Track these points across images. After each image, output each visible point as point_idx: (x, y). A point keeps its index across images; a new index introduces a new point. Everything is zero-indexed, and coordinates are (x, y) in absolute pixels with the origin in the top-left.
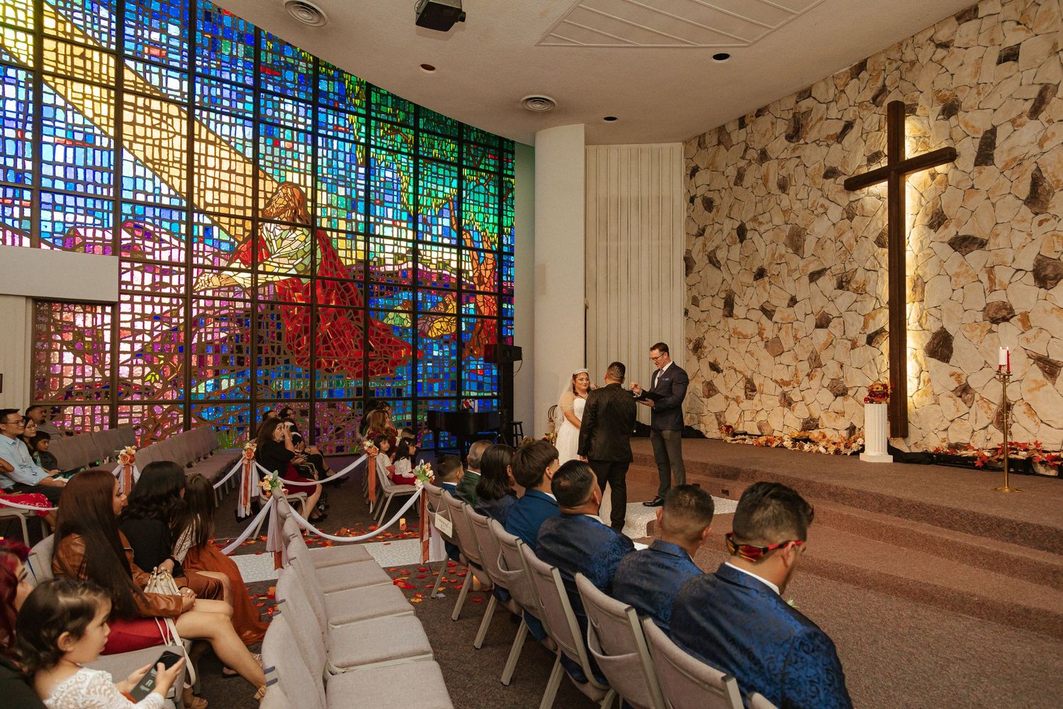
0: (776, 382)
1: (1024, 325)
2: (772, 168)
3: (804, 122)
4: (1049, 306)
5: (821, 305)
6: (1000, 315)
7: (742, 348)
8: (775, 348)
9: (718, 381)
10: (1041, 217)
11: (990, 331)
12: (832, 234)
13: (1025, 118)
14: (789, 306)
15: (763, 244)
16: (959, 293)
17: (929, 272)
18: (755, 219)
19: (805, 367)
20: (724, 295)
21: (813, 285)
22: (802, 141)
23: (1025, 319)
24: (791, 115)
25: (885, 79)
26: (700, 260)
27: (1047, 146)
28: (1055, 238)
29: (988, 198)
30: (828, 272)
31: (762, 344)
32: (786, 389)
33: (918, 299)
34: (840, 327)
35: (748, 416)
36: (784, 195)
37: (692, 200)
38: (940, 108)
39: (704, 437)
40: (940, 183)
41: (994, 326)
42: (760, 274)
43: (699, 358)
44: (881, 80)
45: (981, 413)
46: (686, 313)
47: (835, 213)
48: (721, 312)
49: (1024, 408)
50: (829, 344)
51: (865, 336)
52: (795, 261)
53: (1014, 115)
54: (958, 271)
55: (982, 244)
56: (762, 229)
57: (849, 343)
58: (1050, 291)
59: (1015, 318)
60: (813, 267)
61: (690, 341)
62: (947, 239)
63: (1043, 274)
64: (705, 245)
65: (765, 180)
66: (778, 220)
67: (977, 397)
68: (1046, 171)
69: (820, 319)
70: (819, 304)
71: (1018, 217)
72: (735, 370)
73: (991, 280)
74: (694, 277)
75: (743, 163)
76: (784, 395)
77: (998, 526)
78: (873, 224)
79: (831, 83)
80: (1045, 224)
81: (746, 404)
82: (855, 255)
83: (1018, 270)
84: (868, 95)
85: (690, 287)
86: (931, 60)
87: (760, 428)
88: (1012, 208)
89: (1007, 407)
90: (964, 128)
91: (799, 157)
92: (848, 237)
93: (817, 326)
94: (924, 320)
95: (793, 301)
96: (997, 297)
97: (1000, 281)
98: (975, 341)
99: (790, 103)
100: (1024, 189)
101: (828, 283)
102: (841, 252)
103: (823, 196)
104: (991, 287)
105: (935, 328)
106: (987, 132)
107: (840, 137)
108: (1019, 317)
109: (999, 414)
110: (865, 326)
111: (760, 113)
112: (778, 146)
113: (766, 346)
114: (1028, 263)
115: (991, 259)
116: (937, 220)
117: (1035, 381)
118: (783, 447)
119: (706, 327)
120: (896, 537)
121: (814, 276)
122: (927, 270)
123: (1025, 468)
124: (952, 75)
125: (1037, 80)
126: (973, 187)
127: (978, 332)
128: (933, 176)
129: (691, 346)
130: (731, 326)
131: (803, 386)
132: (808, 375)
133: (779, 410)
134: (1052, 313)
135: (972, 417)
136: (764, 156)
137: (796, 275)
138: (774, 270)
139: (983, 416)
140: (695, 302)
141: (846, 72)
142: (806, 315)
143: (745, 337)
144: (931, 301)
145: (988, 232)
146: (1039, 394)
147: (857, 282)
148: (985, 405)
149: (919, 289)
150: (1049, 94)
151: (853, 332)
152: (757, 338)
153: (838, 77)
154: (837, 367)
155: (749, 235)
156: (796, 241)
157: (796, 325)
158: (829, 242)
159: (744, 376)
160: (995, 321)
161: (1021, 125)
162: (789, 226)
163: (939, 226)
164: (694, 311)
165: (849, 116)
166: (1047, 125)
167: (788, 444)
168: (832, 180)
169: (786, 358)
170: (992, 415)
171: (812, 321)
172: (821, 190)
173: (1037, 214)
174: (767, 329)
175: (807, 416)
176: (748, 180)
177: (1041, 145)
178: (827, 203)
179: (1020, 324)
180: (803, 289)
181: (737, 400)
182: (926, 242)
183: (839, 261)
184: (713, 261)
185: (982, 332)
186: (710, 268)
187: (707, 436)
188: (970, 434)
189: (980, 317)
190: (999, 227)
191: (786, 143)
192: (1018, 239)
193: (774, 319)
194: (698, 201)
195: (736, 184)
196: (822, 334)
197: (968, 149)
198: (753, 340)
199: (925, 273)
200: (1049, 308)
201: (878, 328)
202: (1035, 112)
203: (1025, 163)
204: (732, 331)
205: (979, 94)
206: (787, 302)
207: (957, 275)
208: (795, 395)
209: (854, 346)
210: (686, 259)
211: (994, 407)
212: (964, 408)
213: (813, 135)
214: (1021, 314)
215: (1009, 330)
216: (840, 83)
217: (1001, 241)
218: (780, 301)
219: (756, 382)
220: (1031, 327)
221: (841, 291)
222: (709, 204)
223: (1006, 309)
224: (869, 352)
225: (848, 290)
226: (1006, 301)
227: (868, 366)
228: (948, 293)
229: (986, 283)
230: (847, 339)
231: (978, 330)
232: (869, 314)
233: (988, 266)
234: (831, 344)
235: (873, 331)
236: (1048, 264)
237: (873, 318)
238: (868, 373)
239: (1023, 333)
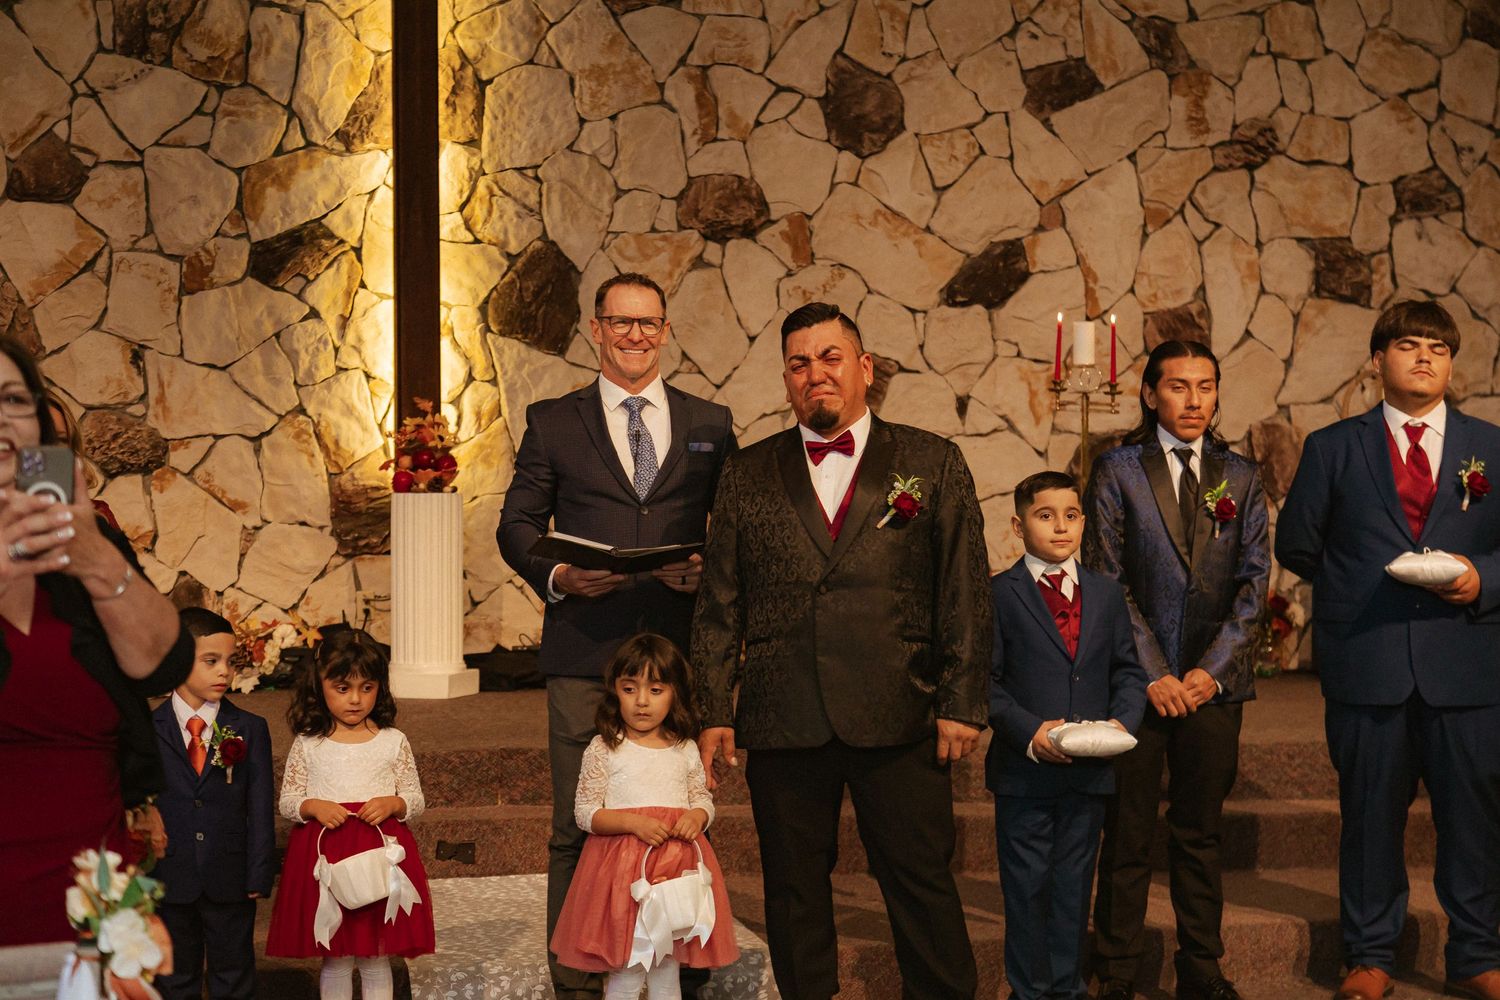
1: (795, 250)
4: (867, 207)
5: (38, 104)
6: (729, 215)
11: (699, 262)
16: (596, 137)
17: (500, 54)
23: (801, 236)
28: (884, 15)
33: (467, 135)
34: (130, 204)
41: (712, 251)
50: (81, 268)
51: (244, 247)
54: (603, 62)
58: (871, 163)
59: (772, 229)
63: (851, 110)
69: (35, 164)
70: (26, 101)
73: (707, 103)
83: (780, 89)
93: (18, 191)
94: (479, 210)
96: (720, 160)
97: (732, 115)
104: (705, 128)
105: (521, 238)
108: (784, 225)
110: (245, 208)
114: (812, 79)
115: (707, 42)
122: (492, 40)
127: (662, 262)
134: (874, 224)
144: (506, 147)
147: (210, 40)
149: (468, 102)
151: (188, 226)
154: (115, 360)
160: (718, 233)
179: (785, 251)
185: (676, 261)
189: (668, 213)
196: (42, 224)
199: (484, 50)
200: (864, 210)
201: (299, 220)
207: (598, 74)
209: (196, 276)
214: (790, 219)
215: (753, 264)
220: (811, 259)
221: (139, 65)
223: (750, 200)
224: (260, 308)
225: (168, 62)
226: (746, 175)
227: (256, 359)
228: (563, 130)
229: (690, 121)
230: (160, 251)
231: (664, 256)
232: (264, 168)
233: (694, 59)
234: (90, 265)
235: (279, 230)
236: (867, 86)
237: (283, 183)
238: (260, 385)
239: (789, 274)
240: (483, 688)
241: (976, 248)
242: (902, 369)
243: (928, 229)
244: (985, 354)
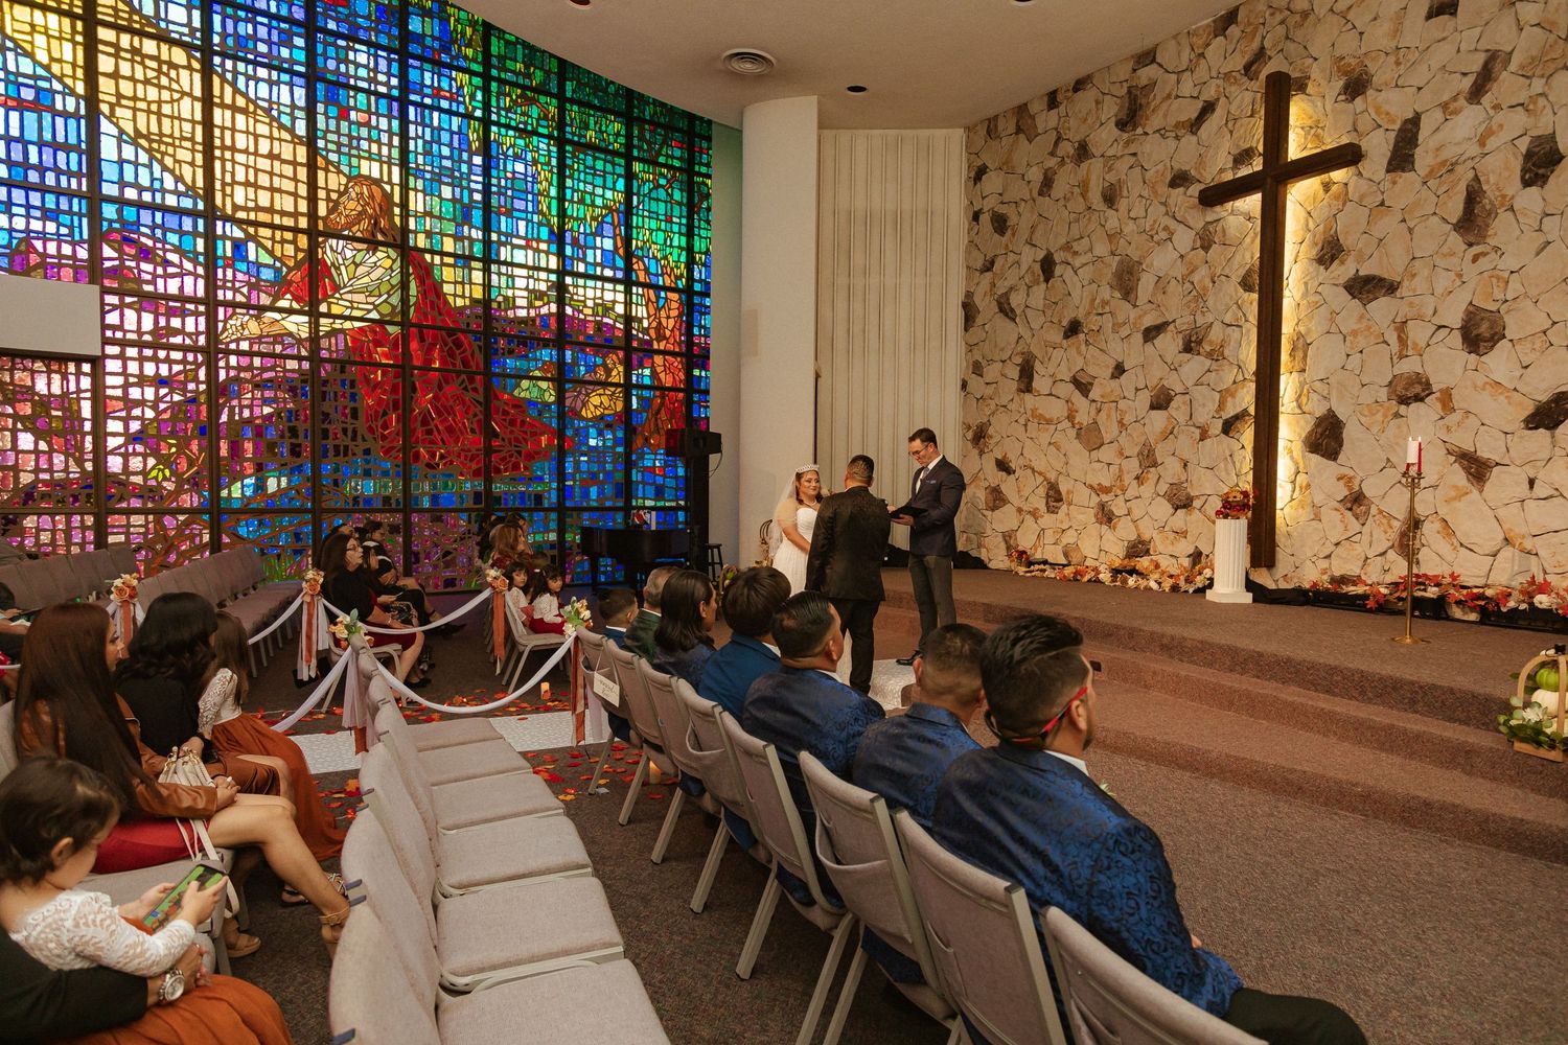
0: (1091, 487)
1: (1444, 406)
2: (1094, 169)
3: (1143, 101)
4: (1480, 379)
5: (1159, 375)
6: (1411, 392)
7: (1044, 438)
8: (1090, 437)
9: (1008, 486)
10: (1476, 250)
11: (1397, 415)
12: (1179, 270)
13: (1462, 102)
14: (1113, 377)
15: (1079, 285)
16: (1356, 359)
17: (1314, 329)
18: (1067, 247)
19: (1133, 466)
20: (1019, 360)
21: (1149, 346)
22: (1139, 130)
23: (1446, 398)
24: (1125, 90)
25: (1264, 38)
26: (985, 305)
27: (1492, 143)
28: (1494, 280)
29: (1404, 221)
30: (1171, 327)
31: (1072, 433)
32: (1105, 498)
33: (1297, 368)
34: (1185, 409)
35: (1049, 537)
36: (1110, 212)
37: (976, 217)
38: (1341, 83)
39: (985, 567)
40: (1337, 198)
41: (1403, 409)
42: (1073, 329)
43: (981, 453)
44: (1258, 39)
45: (1378, 534)
46: (964, 385)
47: (1184, 239)
48: (1014, 385)
49: (1438, 525)
50: (1169, 433)
51: (1221, 421)
52: (1124, 310)
53: (1446, 98)
54: (1355, 327)
55: (1391, 288)
56: (1077, 262)
57: (1198, 431)
58: (1483, 358)
59: (1433, 396)
60: (1148, 321)
61: (969, 428)
62: (1342, 281)
63: (1475, 332)
64: (993, 285)
65: (1084, 187)
66: (1101, 249)
67: (1374, 510)
68: (1488, 182)
69: (1157, 397)
70: (1157, 374)
71: (1445, 250)
72: (1033, 470)
73: (1402, 341)
74: (976, 333)
75: (1052, 162)
76: (1102, 506)
77: (1394, 688)
78: (1238, 258)
79: (1185, 41)
80: (1482, 260)
81: (1047, 520)
82: (1210, 303)
83: (1440, 327)
84: (1238, 62)
85: (970, 347)
86: (1331, 10)
87: (1066, 555)
88: (1437, 235)
89: (1414, 524)
90: (1374, 115)
91: (1135, 154)
92: (1201, 276)
93: (1153, 407)
94: (1304, 400)
95: (1119, 370)
96: (1409, 366)
97: (1415, 344)
98: (1375, 430)
99: (1124, 71)
100: (1455, 208)
101: (1169, 343)
102: (1189, 298)
103: (1167, 213)
104: (1400, 352)
105: (1320, 410)
106: (1407, 121)
107: (1195, 125)
108: (1438, 394)
109: (1403, 535)
110: (1221, 406)
111: (1079, 85)
112: (1106, 137)
113: (1078, 436)
114: (1455, 318)
115: (1404, 311)
116: (1329, 252)
117: (1455, 487)
118: (1098, 581)
119: (993, 407)
120: (1254, 706)
121: (1151, 334)
122: (1312, 325)
123: (1435, 610)
124: (1361, 33)
125: (1483, 45)
126: (1382, 204)
127: (1379, 417)
128: (1327, 187)
129: (970, 435)
130: (1029, 406)
131: (1130, 493)
132: (1137, 478)
133: (1094, 529)
134: (1484, 389)
135: (1366, 538)
136: (1083, 152)
137: (1125, 332)
138: (1092, 323)
139: (1380, 536)
140: (977, 369)
141: (1208, 25)
142: (1137, 390)
143: (1049, 422)
144: (1315, 371)
145: (1400, 269)
146: (1461, 505)
147: (1211, 343)
148: (1384, 521)
149: (1300, 354)
150: (1498, 66)
151: (1203, 416)
152: (1066, 424)
153: (1195, 33)
154: (1178, 466)
155: (1058, 270)
156: (1126, 280)
157: (1122, 404)
158: (1174, 282)
159: (1046, 479)
160: (1404, 401)
161: (1456, 112)
162: (1117, 258)
163: (1332, 261)
164: (975, 383)
165: (1209, 93)
166: (1492, 112)
167: (1105, 577)
168: (1181, 189)
169: (1106, 453)
170: (1394, 535)
171: (1145, 398)
172: (1164, 204)
173: (1470, 245)
174: (1081, 412)
175: (1133, 537)
176: (1059, 188)
177: (1482, 144)
178: (1172, 224)
179: (1439, 406)
180: (1133, 352)
181: (1034, 514)
182: (1313, 285)
183: (1187, 312)
184: (1006, 310)
185: (1385, 416)
186: (1001, 320)
187: (992, 565)
188: (1360, 563)
189: (1383, 394)
190: (1417, 263)
191: (1116, 132)
192: (1443, 281)
193: (1091, 396)
194: (985, 218)
195: (1041, 194)
196: (1159, 417)
197: (1378, 147)
198: (1060, 427)
199: (1309, 331)
200: (1480, 383)
201: (1239, 410)
202: (1476, 93)
203: (1459, 169)
204: (1029, 413)
205: (1398, 63)
206: (1111, 370)
207: (1355, 333)
208: (1118, 508)
209: (1204, 436)
210: (965, 306)
211: (1396, 524)
212: (1355, 525)
213: (1155, 121)
214: (1441, 391)
215: (1423, 415)
216: (1199, 42)
217: (1419, 284)
218: (1100, 370)
219: (1063, 488)
220: (1453, 410)
221: (1189, 355)
222: (1000, 224)
223: (1420, 383)
224: (1225, 445)
225: (1199, 354)
226: (1421, 371)
227: (1222, 465)
228: (1340, 359)
229: (1395, 346)
230: (1194, 425)
231: (1380, 414)
232: (1227, 390)
233: (1398, 320)
234: (1171, 433)
235: (1232, 414)
236: (1482, 319)
237: (1233, 396)
238: (1223, 475)
239: (1442, 418)
240: (1254, 600)
241: (1544, 398)
242: (1497, 464)
243: (1515, 389)
244: (1545, 455)
